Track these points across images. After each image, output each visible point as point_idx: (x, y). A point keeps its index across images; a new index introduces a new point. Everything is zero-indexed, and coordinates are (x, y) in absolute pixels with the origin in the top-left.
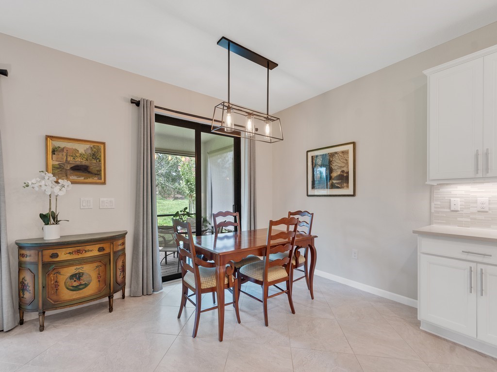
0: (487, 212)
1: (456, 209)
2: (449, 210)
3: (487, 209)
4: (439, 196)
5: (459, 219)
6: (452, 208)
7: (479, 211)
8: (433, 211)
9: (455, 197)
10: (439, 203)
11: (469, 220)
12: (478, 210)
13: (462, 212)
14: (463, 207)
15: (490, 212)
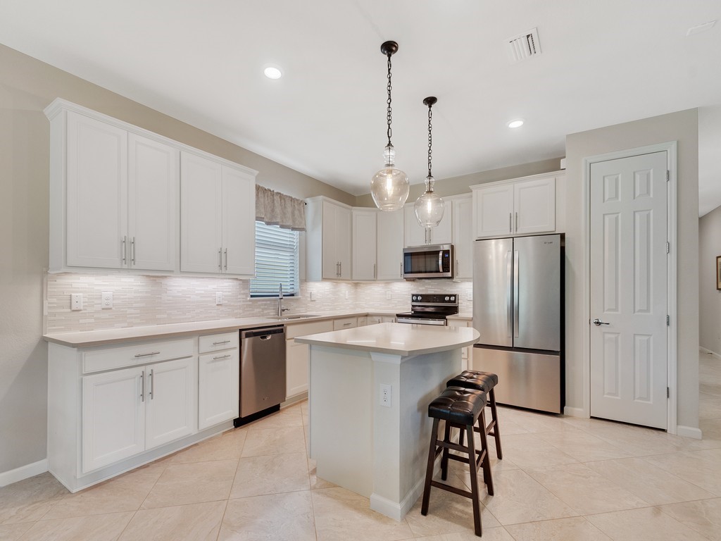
0: (111, 309)
1: (79, 308)
2: (69, 310)
3: (111, 306)
4: (56, 290)
5: (81, 321)
6: (74, 308)
7: (103, 309)
8: (45, 313)
9: (77, 292)
10: (55, 300)
11: (93, 320)
12: (103, 307)
13: (85, 311)
14: (86, 304)
15: (113, 309)
